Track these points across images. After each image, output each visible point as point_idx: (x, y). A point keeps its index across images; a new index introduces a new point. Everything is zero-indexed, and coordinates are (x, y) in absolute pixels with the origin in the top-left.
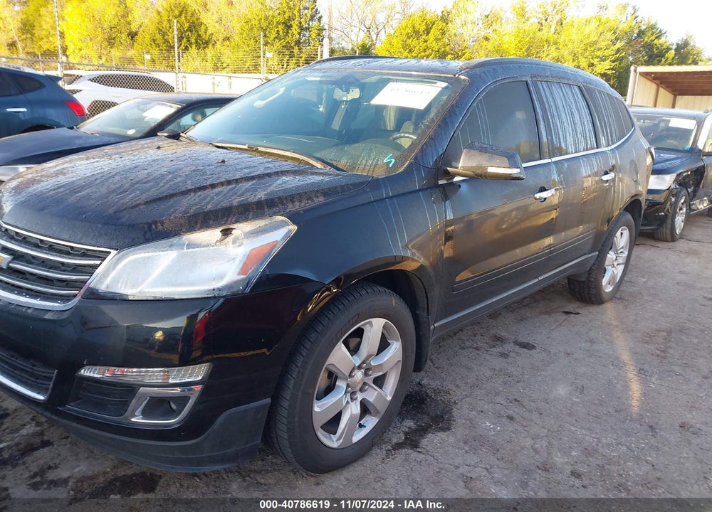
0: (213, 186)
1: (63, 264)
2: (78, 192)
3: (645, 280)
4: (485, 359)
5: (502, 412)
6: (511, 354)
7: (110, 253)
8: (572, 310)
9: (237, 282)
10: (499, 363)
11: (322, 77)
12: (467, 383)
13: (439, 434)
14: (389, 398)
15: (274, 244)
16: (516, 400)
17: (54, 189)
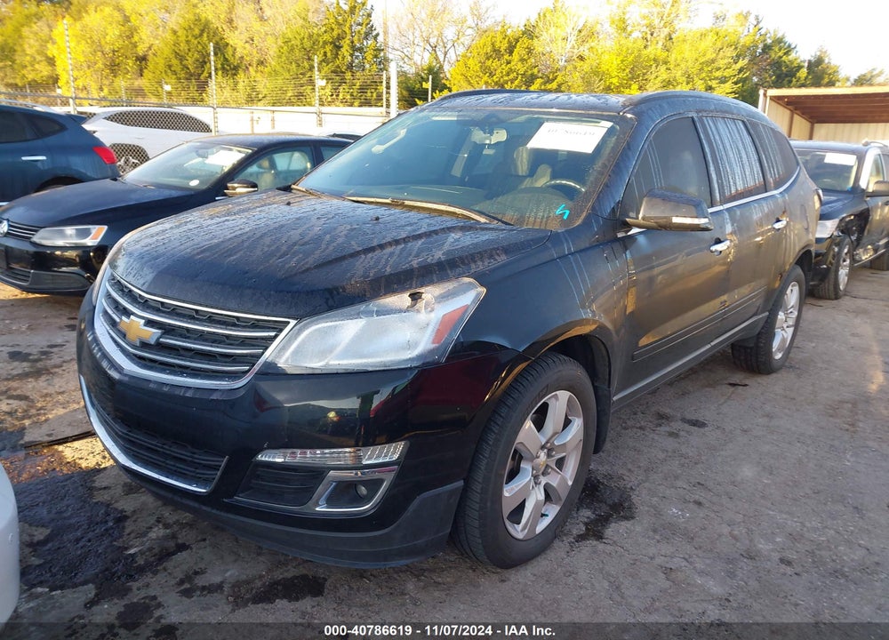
0: (382, 247)
1: (228, 337)
2: (231, 255)
3: (814, 345)
4: (653, 439)
5: (687, 497)
6: (682, 433)
7: (289, 323)
8: (738, 382)
9: (432, 352)
10: (670, 444)
11: (458, 116)
12: (639, 467)
13: (622, 523)
14: (570, 483)
16: (699, 483)
17: (198, 254)
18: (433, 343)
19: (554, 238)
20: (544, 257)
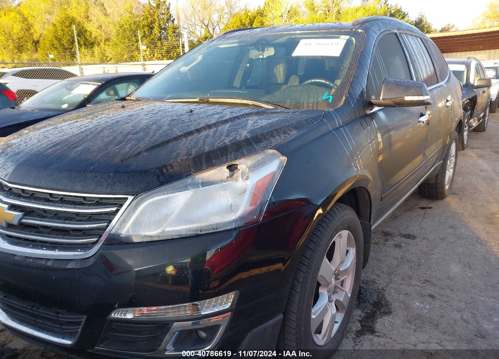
0: (198, 131)
1: (77, 214)
2: (76, 147)
3: (461, 178)
4: (386, 251)
5: (423, 292)
6: (403, 244)
7: (127, 198)
8: (425, 206)
9: (251, 213)
10: (397, 252)
11: (238, 42)
12: (383, 272)
13: (385, 318)
14: (349, 295)
15: (274, 174)
16: (426, 280)
17: (51, 148)
18: (251, 205)
19: (327, 116)
20: (324, 130)
